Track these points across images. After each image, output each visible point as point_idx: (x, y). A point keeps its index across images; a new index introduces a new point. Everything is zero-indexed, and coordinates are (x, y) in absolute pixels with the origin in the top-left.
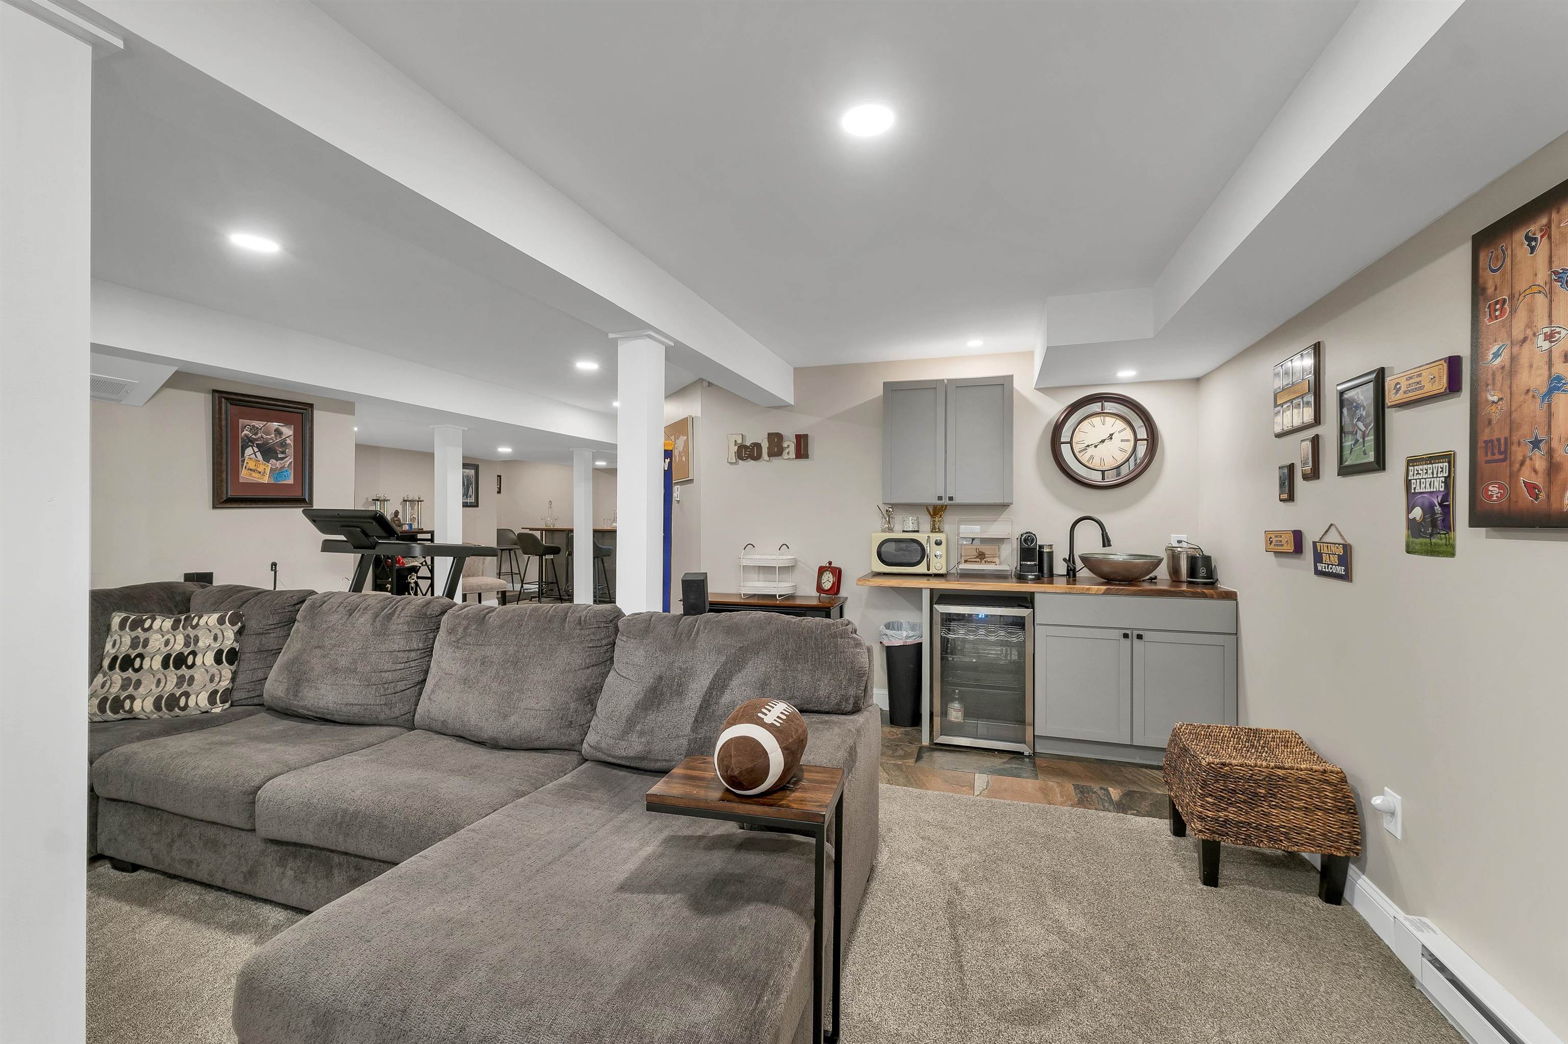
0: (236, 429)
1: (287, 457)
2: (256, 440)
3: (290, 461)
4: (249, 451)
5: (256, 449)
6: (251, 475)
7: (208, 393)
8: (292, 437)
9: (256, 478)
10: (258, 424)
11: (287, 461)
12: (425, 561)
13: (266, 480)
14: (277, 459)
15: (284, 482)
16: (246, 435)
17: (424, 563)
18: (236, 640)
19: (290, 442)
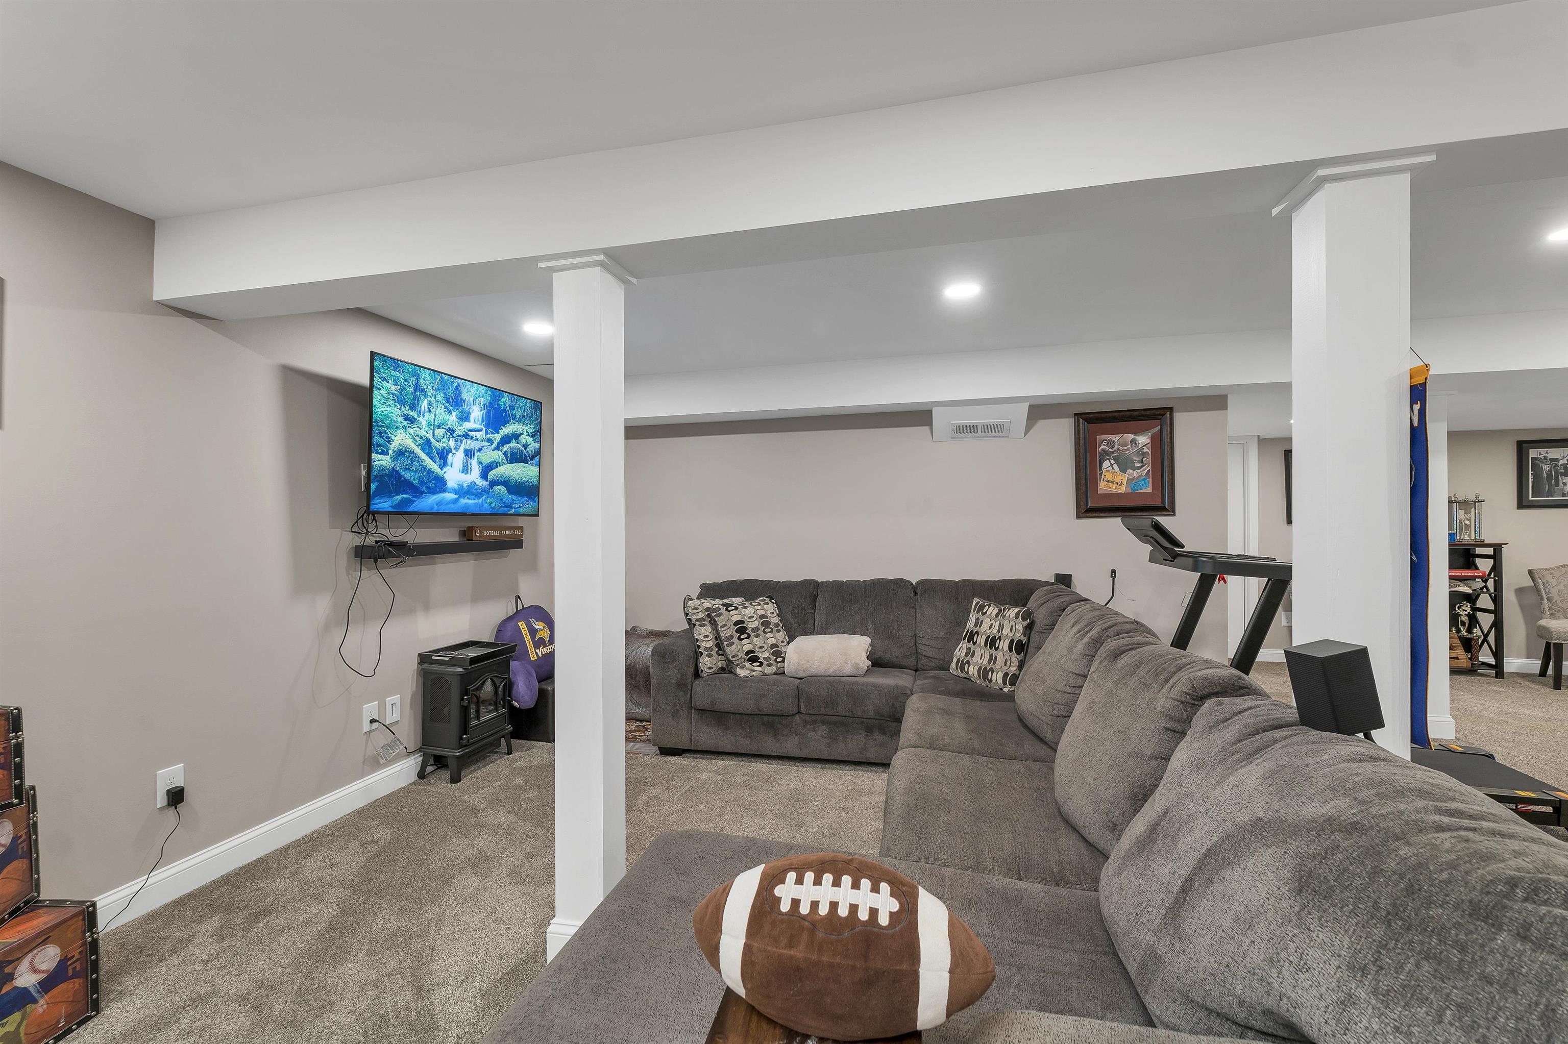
0: (1094, 445)
1: (1144, 466)
2: (1113, 452)
3: (1148, 469)
4: (1106, 464)
5: (1113, 462)
6: (1108, 486)
7: (1070, 417)
8: (1149, 445)
9: (1113, 489)
10: (1116, 438)
11: (1144, 470)
12: (1486, 587)
13: (1123, 490)
14: (1134, 469)
15: (1142, 491)
16: (1103, 450)
17: (1485, 590)
18: (1024, 634)
19: (1147, 450)
